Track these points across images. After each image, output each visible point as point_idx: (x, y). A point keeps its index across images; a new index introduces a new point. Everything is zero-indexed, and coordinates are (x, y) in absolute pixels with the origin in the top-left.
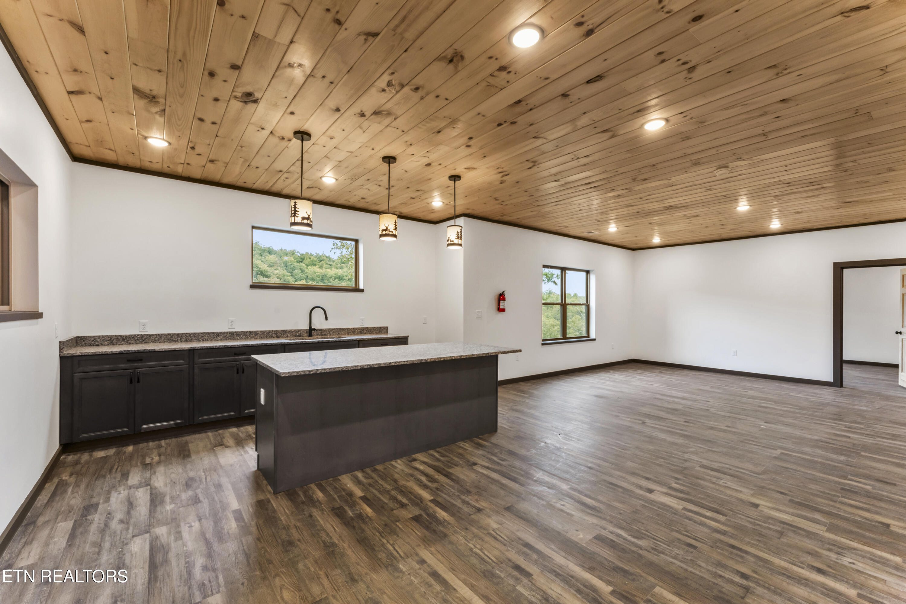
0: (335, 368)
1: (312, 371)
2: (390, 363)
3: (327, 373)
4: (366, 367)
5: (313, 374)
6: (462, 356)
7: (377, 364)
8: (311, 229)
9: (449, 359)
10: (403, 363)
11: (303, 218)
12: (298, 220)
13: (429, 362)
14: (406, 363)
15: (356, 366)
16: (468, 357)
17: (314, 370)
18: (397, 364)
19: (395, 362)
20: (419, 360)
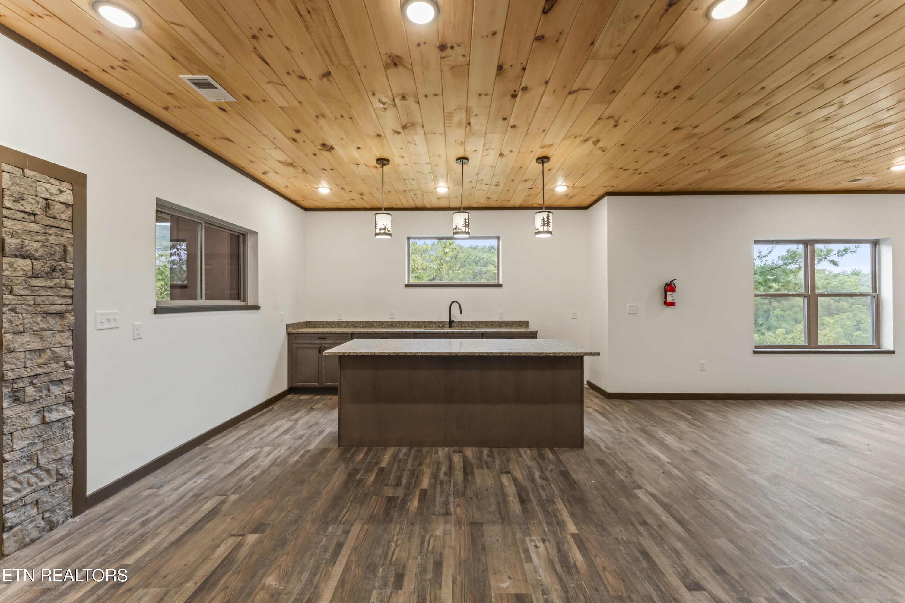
0: (365, 353)
1: (346, 353)
2: (417, 353)
3: (358, 356)
4: (393, 355)
5: (346, 356)
6: (503, 353)
7: (403, 353)
8: (390, 237)
9: (485, 355)
10: (430, 355)
11: (381, 229)
12: (377, 231)
13: (460, 356)
14: (433, 354)
15: (383, 353)
16: (511, 355)
17: (347, 353)
18: (424, 355)
19: (422, 353)
20: (448, 353)
